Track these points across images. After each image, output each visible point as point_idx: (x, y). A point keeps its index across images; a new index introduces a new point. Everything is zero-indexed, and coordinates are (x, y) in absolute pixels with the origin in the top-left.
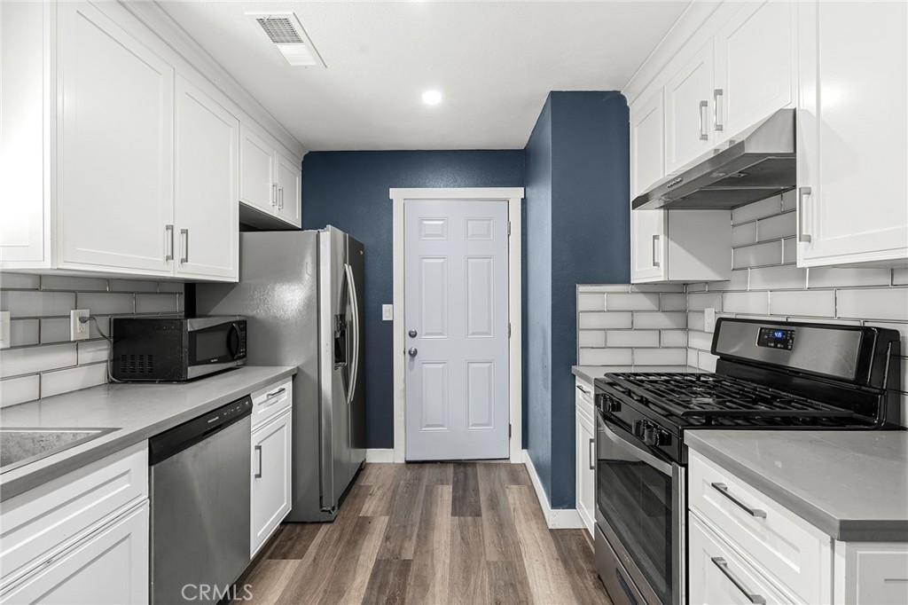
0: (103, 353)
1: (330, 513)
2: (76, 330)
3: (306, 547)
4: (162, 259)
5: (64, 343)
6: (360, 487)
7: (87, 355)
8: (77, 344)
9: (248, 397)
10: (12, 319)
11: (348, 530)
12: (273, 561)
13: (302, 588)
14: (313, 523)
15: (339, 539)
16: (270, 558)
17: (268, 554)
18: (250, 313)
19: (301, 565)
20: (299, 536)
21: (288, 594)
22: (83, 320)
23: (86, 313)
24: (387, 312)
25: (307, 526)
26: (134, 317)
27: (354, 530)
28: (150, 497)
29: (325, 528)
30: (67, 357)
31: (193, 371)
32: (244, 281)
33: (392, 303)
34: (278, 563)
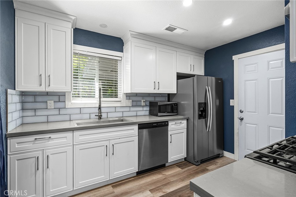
0: (148, 109)
1: (196, 162)
2: (143, 104)
3: (186, 168)
4: (153, 89)
5: (141, 106)
6: (215, 161)
7: (145, 109)
8: (143, 106)
9: (167, 122)
10: (132, 101)
11: (199, 169)
12: (177, 167)
13: (176, 175)
14: (192, 163)
15: (195, 170)
16: (176, 166)
17: (177, 165)
18: (179, 101)
19: (181, 170)
20: (186, 165)
21: (173, 174)
22: (144, 102)
23: (145, 100)
24: (232, 102)
25: (190, 164)
26: (155, 101)
27: (201, 170)
28: (138, 135)
29: (194, 166)
30: (141, 109)
31: (159, 114)
32: (178, 93)
33: (234, 99)
34: (176, 167)
